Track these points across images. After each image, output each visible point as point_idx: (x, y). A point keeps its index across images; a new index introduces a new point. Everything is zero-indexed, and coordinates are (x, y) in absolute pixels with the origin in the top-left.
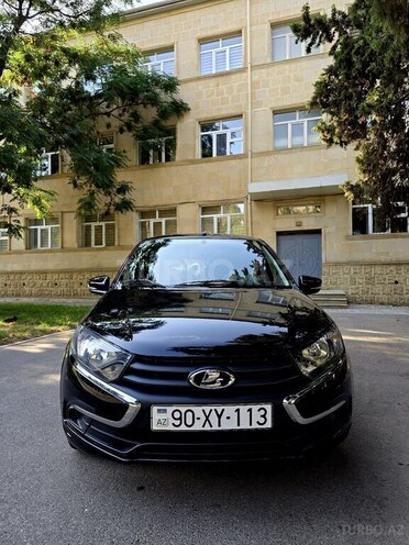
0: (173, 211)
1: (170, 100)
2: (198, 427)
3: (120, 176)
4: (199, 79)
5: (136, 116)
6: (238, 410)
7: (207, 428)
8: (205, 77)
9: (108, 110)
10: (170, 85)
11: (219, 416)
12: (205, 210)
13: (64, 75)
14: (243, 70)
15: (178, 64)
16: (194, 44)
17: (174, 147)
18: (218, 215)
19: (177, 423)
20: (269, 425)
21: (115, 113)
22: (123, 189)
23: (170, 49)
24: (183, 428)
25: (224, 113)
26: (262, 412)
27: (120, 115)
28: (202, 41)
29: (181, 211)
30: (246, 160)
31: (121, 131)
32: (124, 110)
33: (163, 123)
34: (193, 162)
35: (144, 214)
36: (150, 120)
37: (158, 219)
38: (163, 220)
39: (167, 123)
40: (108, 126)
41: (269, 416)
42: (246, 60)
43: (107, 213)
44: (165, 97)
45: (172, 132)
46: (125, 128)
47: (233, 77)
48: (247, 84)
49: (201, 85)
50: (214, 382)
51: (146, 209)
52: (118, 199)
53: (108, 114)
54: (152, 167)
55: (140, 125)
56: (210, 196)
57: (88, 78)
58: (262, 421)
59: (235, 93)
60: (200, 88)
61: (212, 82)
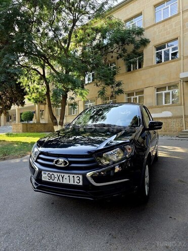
0: (142, 92)
1: (140, 39)
2: (56, 181)
3: (117, 79)
4: (154, 25)
5: (124, 50)
6: (69, 176)
7: (59, 182)
8: (158, 24)
9: (112, 50)
10: (140, 32)
11: (63, 178)
12: (158, 89)
13: (94, 39)
14: (178, 14)
15: (144, 21)
16: (152, 8)
17: (143, 61)
18: (165, 92)
19: (49, 178)
20: (81, 184)
21: (116, 51)
22: (119, 84)
23: (140, 14)
24: (51, 181)
25: (168, 39)
26: (78, 178)
27: (117, 51)
28: (156, 6)
29: (146, 91)
30: (180, 61)
31: (118, 58)
32: (119, 49)
33: (137, 51)
34: (151, 67)
35: (129, 95)
36: (131, 50)
37: (135, 97)
38: (138, 97)
39: (139, 51)
40: (112, 57)
41: (81, 180)
42: (179, 8)
43: (112, 96)
44: (137, 39)
45: (141, 54)
46: (119, 57)
47: (172, 20)
48: (180, 21)
49: (155, 28)
50: (61, 164)
51: (130, 92)
52: (116, 89)
53: (112, 52)
54: (132, 72)
55: (126, 54)
56: (161, 82)
57: (103, 38)
58: (78, 182)
59: (174, 27)
60: (155, 30)
61: (161, 26)
